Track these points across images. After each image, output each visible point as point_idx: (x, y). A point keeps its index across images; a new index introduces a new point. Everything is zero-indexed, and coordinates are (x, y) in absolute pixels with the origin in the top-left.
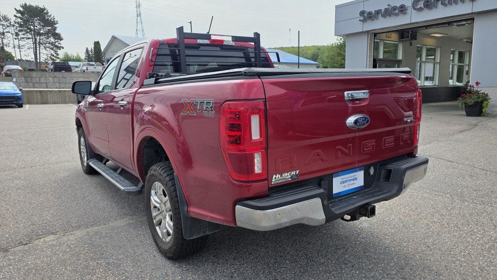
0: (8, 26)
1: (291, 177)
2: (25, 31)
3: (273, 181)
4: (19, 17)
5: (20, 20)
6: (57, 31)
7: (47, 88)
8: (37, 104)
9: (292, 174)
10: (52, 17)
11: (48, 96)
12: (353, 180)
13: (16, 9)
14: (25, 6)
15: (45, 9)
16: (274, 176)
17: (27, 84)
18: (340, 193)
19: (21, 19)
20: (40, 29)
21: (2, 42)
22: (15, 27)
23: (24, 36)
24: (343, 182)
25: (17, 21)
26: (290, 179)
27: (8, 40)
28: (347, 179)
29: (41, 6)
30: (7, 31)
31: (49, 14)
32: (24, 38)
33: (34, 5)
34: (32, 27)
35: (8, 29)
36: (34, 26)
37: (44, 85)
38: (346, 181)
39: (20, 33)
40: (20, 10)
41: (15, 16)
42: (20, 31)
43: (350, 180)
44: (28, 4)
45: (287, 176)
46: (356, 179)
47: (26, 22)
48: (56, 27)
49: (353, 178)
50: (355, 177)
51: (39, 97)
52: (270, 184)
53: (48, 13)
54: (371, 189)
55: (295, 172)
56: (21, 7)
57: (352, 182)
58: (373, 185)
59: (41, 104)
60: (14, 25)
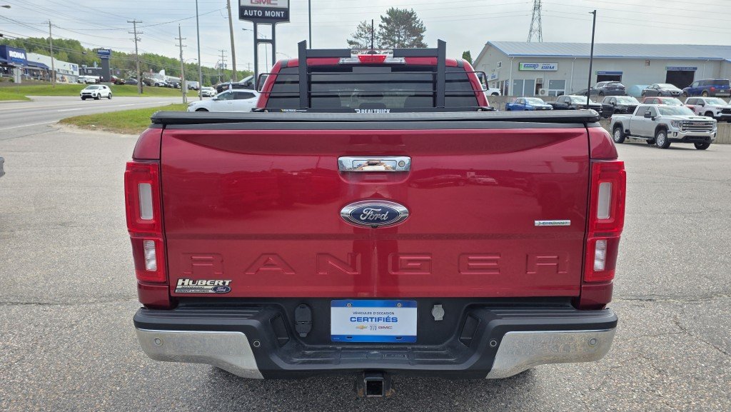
1: (215, 289)
2: (390, 43)
3: (178, 287)
4: (385, 27)
5: (384, 30)
6: (423, 41)
9: (216, 284)
10: (420, 22)
12: (387, 320)
13: (382, 17)
14: (392, 12)
15: (413, 13)
16: (180, 282)
18: (350, 337)
19: (386, 28)
20: (405, 40)
24: (359, 319)
25: (381, 32)
26: (210, 291)
28: (369, 316)
29: (409, 10)
31: (417, 19)
33: (401, 9)
34: (397, 38)
36: (399, 36)
38: (366, 319)
40: (386, 18)
41: (380, 26)
43: (379, 319)
44: (395, 9)
45: (206, 286)
46: (395, 320)
47: (391, 32)
48: (422, 36)
49: (385, 316)
50: (391, 316)
52: (172, 291)
53: (415, 18)
54: (439, 346)
55: (222, 281)
56: (388, 13)
57: (381, 323)
58: (448, 341)
60: (378, 38)
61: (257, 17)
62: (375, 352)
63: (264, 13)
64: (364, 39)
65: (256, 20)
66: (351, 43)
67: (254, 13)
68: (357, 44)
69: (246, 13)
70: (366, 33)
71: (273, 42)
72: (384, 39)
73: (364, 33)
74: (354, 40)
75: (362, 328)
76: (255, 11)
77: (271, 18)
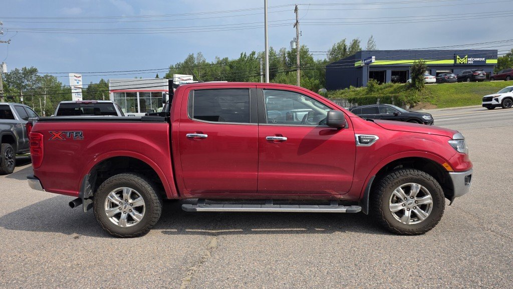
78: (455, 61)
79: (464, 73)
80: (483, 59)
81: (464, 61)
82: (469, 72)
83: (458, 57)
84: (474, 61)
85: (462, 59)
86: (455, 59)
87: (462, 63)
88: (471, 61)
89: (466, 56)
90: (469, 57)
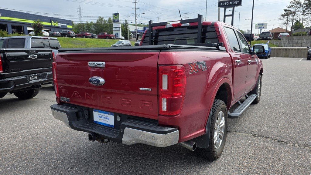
0: (299, 7)
1: (67, 100)
7: (301, 47)
8: (282, 57)
11: (290, 52)
17: (289, 44)
21: (293, 18)
22: (304, 7)
23: (308, 12)
27: (297, 16)
30: (297, 10)
32: (308, 13)
35: (299, 9)
37: (300, 45)
38: (101, 117)
39: (306, 11)
42: (306, 9)
43: (104, 118)
46: (108, 119)
49: (106, 117)
51: (284, 52)
57: (105, 119)
59: (284, 57)
60: (303, 6)
61: (226, 5)
62: (101, 128)
63: (229, 3)
64: (294, 8)
65: (225, 7)
66: (286, 10)
67: (225, 3)
68: (290, 10)
69: (221, 4)
70: (295, 4)
71: (232, 15)
72: (307, 6)
73: (294, 5)
74: (288, 9)
75: (101, 120)
76: (226, 3)
77: (232, 5)
78: (51, 24)
79: (63, 32)
80: (66, 25)
81: (56, 24)
82: (66, 32)
83: (52, 21)
84: (61, 25)
85: (55, 23)
86: (51, 23)
87: (55, 25)
88: (59, 25)
89: (57, 22)
90: (58, 23)
